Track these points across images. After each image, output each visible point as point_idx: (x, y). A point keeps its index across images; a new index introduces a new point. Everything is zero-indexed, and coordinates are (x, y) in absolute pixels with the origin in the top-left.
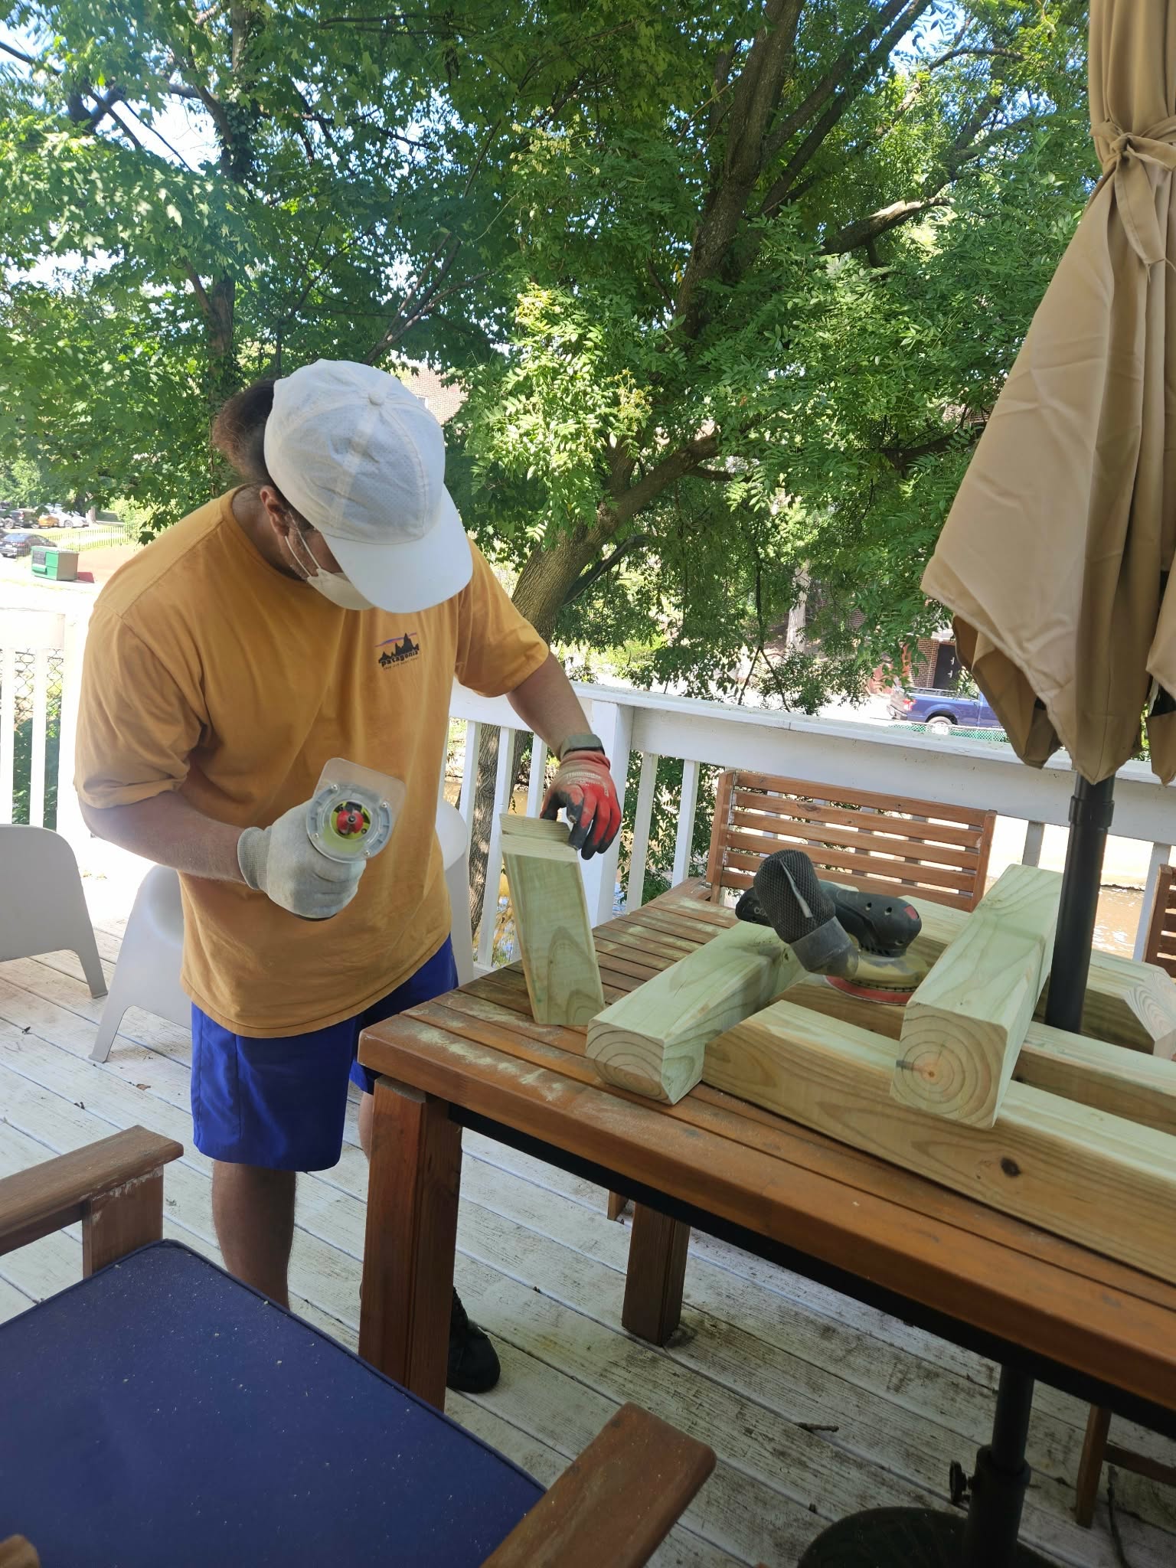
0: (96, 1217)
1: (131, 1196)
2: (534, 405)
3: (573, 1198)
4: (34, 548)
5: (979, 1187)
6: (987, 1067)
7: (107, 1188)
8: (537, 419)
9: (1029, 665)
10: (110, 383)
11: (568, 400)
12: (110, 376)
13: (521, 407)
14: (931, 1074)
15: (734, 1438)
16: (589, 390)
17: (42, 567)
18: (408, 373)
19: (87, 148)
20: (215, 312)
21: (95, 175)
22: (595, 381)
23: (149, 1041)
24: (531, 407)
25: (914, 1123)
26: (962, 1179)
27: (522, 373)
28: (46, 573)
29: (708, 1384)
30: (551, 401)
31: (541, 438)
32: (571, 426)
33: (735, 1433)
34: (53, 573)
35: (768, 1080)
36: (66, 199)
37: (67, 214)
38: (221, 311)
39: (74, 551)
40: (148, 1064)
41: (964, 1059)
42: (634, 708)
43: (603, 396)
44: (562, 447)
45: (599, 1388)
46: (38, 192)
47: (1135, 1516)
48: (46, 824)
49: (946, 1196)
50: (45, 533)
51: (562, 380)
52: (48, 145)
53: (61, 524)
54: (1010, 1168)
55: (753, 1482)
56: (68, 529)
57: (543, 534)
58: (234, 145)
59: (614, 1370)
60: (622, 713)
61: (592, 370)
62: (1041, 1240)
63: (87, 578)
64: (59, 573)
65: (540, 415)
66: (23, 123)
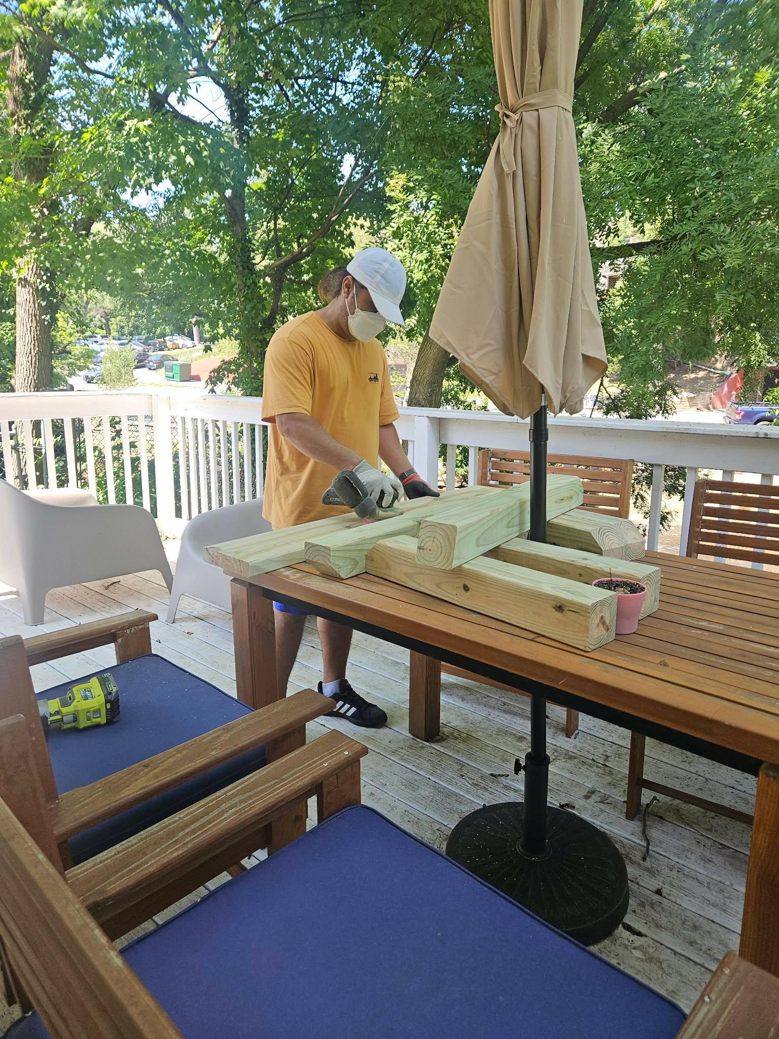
0: (120, 640)
1: (134, 634)
2: (404, 245)
3: (401, 681)
4: (166, 363)
5: (456, 598)
6: (450, 543)
7: (123, 629)
8: (405, 252)
9: (473, 365)
10: (169, 261)
11: (425, 238)
12: (169, 256)
13: (395, 246)
14: (430, 550)
15: (453, 778)
16: (437, 230)
17: (171, 374)
18: (358, 228)
19: (150, 126)
20: (234, 209)
21: (148, 144)
22: (440, 225)
23: (196, 614)
24: (402, 246)
25: (434, 575)
26: (449, 595)
27: (395, 226)
28: (173, 377)
29: (447, 757)
30: (414, 241)
31: (408, 264)
32: (424, 255)
33: (455, 776)
34: (177, 377)
35: (388, 567)
36: (134, 159)
37: (135, 168)
38: (237, 208)
39: (189, 363)
40: (194, 623)
41: (441, 540)
42: (440, 419)
43: (445, 234)
44: (420, 267)
45: (392, 758)
46: (120, 157)
47: (661, 817)
48: (135, 503)
49: (446, 604)
50: (171, 353)
51: (421, 226)
52: (127, 128)
53: (180, 347)
54: (466, 588)
55: (457, 795)
56: (185, 350)
57: (415, 322)
58: (236, 107)
59: (401, 750)
60: (431, 423)
61: (437, 218)
62: (475, 615)
63: (197, 378)
64: (181, 377)
65: (408, 250)
66: (112, 117)
